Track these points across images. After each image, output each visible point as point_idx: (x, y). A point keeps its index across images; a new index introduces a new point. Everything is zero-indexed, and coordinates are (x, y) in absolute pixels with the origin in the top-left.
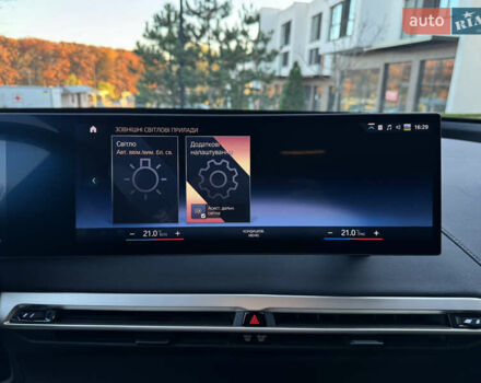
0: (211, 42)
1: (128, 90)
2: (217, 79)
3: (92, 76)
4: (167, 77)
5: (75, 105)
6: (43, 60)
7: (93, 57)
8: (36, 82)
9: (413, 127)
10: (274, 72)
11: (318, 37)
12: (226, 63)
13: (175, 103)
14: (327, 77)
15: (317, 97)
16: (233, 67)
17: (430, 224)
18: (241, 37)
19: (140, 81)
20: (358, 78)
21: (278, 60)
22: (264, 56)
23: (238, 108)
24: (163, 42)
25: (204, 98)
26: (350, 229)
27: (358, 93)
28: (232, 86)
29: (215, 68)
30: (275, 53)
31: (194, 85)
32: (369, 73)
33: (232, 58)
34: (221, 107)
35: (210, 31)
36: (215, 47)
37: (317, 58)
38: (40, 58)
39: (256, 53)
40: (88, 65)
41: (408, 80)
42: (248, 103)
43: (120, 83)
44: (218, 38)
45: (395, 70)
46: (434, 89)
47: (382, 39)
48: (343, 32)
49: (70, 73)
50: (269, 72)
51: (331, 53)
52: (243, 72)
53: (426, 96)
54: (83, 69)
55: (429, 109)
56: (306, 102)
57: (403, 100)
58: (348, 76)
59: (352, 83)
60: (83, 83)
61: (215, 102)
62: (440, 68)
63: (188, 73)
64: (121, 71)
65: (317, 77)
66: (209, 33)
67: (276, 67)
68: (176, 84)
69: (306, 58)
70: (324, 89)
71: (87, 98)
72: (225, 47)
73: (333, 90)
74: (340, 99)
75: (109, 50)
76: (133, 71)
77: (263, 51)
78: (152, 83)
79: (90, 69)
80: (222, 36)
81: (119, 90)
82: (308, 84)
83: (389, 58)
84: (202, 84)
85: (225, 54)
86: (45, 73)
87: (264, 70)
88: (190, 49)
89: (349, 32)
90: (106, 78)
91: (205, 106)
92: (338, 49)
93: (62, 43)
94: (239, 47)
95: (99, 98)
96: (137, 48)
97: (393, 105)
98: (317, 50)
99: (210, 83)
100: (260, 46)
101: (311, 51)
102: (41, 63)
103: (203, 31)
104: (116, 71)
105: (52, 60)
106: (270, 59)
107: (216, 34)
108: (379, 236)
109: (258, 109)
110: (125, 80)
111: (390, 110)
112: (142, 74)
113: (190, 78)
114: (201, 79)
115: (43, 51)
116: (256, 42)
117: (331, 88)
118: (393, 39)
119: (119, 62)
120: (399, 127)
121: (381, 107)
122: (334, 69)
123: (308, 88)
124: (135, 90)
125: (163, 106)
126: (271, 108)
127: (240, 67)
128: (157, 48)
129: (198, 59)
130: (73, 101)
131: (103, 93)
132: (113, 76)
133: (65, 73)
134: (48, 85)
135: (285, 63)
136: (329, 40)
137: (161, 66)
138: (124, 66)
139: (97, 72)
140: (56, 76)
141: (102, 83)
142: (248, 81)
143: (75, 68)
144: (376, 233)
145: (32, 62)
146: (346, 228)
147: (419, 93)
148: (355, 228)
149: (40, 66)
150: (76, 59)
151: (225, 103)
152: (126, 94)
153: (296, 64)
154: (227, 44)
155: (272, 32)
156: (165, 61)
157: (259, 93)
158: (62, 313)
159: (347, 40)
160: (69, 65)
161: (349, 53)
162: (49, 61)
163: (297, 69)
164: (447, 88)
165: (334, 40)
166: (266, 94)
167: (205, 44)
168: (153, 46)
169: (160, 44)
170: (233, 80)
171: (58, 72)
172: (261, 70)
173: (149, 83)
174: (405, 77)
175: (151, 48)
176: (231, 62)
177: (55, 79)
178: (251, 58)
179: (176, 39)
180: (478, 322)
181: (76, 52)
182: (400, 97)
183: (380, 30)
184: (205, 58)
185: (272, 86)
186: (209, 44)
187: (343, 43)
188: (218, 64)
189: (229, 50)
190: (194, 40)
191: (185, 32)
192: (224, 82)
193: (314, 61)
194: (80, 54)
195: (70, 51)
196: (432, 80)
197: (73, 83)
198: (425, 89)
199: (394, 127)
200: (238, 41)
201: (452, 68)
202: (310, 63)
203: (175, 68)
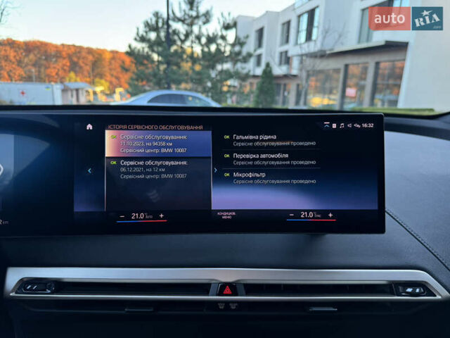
0: (194, 45)
1: (121, 86)
2: (198, 77)
3: (89, 74)
4: (155, 75)
5: (74, 102)
6: (46, 59)
7: (90, 57)
8: (40, 79)
10: (249, 71)
11: (287, 41)
12: (207, 63)
14: (295, 76)
15: (286, 94)
16: (213, 67)
17: (375, 207)
18: (220, 41)
19: (132, 79)
20: (321, 76)
21: (252, 61)
22: (240, 57)
24: (152, 45)
26: (308, 211)
27: (323, 91)
28: (212, 84)
29: (198, 68)
30: (250, 55)
31: (178, 82)
32: (331, 72)
33: (212, 59)
35: (193, 36)
36: (198, 50)
37: (286, 59)
38: (44, 57)
39: (233, 55)
40: (87, 65)
41: (365, 79)
42: (227, 98)
43: (114, 80)
44: (200, 42)
45: (354, 70)
46: (388, 87)
47: (342, 44)
48: (309, 37)
49: (69, 71)
50: (245, 71)
51: (298, 55)
52: (221, 72)
53: (381, 92)
54: (81, 67)
55: (383, 105)
56: (277, 98)
57: (361, 96)
58: (313, 75)
59: (317, 81)
60: (81, 81)
62: (393, 68)
63: (174, 73)
64: (115, 69)
65: (286, 76)
66: (192, 37)
67: (250, 67)
68: (164, 81)
69: (277, 59)
70: (292, 87)
71: (85, 94)
72: (206, 49)
73: (300, 87)
74: (306, 94)
75: (104, 51)
76: (126, 70)
77: (239, 53)
78: (142, 80)
79: (88, 68)
80: (204, 40)
81: (113, 86)
82: (279, 81)
83: (349, 60)
84: (187, 82)
85: (206, 56)
86: (49, 71)
87: (240, 70)
88: (176, 51)
89: (314, 37)
90: (101, 76)
92: (304, 52)
93: (63, 45)
94: (218, 50)
95: (95, 93)
96: (128, 49)
97: (353, 100)
98: (286, 52)
99: (192, 81)
100: (237, 49)
101: (281, 53)
102: (44, 62)
103: (187, 35)
104: (111, 69)
105: (54, 60)
106: (245, 60)
107: (198, 38)
108: (332, 218)
109: (235, 105)
110: (117, 78)
111: (349, 107)
112: (134, 73)
113: (175, 77)
114: (186, 78)
115: (46, 51)
116: (233, 45)
117: (298, 85)
118: (352, 44)
119: (113, 62)
121: (342, 103)
122: (301, 70)
123: (279, 85)
124: (127, 86)
126: (245, 104)
127: (219, 67)
128: (146, 50)
129: (183, 60)
130: (72, 96)
131: (99, 89)
132: (108, 75)
133: (65, 70)
134: (50, 82)
135: (258, 63)
136: (296, 43)
137: (150, 66)
138: (117, 65)
139: (93, 70)
140: (57, 74)
141: (97, 80)
142: (226, 80)
143: (74, 67)
144: (330, 215)
145: (36, 61)
146: (304, 211)
147: (375, 91)
148: (312, 211)
149: (43, 65)
150: (75, 59)
152: (119, 90)
153: (268, 65)
154: (208, 47)
155: (247, 37)
156: (153, 62)
157: (236, 90)
158: (60, 285)
159: (312, 44)
160: (68, 64)
161: (313, 56)
162: (51, 61)
163: (269, 69)
164: (399, 86)
165: (301, 44)
166: (242, 91)
167: (188, 47)
168: (143, 48)
169: (149, 47)
170: (213, 78)
171: (59, 70)
172: (237, 70)
173: (140, 81)
174: (363, 76)
175: (141, 50)
176: (211, 63)
177: (56, 77)
178: (229, 59)
179: (163, 42)
180: (418, 290)
181: (75, 53)
182: (359, 93)
183: (340, 36)
184: (189, 59)
185: (247, 83)
186: (192, 47)
187: (308, 46)
188: (200, 64)
189: (209, 52)
190: (179, 43)
191: (171, 37)
192: (206, 80)
193: (283, 62)
194: (78, 55)
195: (70, 52)
196: (386, 78)
197: (73, 80)
198: (380, 86)
199: (346, 125)
200: (218, 45)
201: (402, 69)
202: (280, 64)
203: (162, 67)
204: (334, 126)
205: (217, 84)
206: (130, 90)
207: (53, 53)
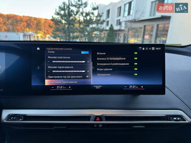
0: (80, 16)
1: (49, 34)
2: (82, 30)
3: (35, 28)
4: (63, 29)
5: (28, 40)
6: (16, 22)
7: (35, 21)
8: (13, 31)
9: (155, 49)
10: (104, 28)
11: (120, 15)
12: (86, 24)
13: (66, 39)
14: (123, 30)
15: (119, 38)
16: (88, 26)
17: (161, 83)
18: (91, 15)
19: (54, 31)
20: (134, 31)
21: (105, 23)
22: (100, 22)
23: (90, 41)
24: (62, 16)
25: (77, 37)
26: (133, 85)
27: (134, 36)
28: (88, 33)
29: (82, 26)
30: (104, 21)
31: (73, 32)
32: (138, 29)
33: (88, 22)
34: (84, 41)
36: (82, 19)
37: (119, 23)
38: (15, 21)
39: (97, 21)
40: (34, 25)
41: (152, 32)
42: (94, 39)
43: (46, 31)
44: (83, 15)
45: (148, 28)
46: (162, 35)
47: (143, 16)
48: (129, 14)
49: (26, 27)
50: (102, 28)
51: (124, 21)
52: (92, 28)
53: (159, 37)
54: (31, 26)
55: (160, 42)
56: (115, 39)
57: (151, 39)
58: (131, 30)
59: (132, 32)
60: (31, 31)
61: (81, 39)
62: (164, 27)
63: (72, 28)
64: (46, 27)
65: (119, 30)
66: (79, 13)
67: (104, 26)
68: (67, 32)
69: (115, 23)
70: (122, 35)
71: (33, 37)
72: (85, 18)
73: (125, 35)
74: (128, 38)
75: (41, 19)
76: (51, 27)
77: (99, 20)
78: (58, 31)
81: (45, 34)
82: (116, 32)
83: (146, 23)
84: (77, 32)
85: (85, 21)
86: (17, 27)
87: (100, 27)
88: (72, 19)
89: (131, 13)
90: (40, 30)
91: (78, 40)
92: (127, 20)
93: (23, 16)
94: (90, 19)
95: (38, 37)
96: (52, 18)
97: (147, 41)
98: (119, 20)
99: (80, 32)
100: (98, 18)
101: (117, 20)
103: (77, 12)
104: (44, 27)
105: (20, 22)
106: (102, 23)
107: (82, 13)
108: (143, 88)
109: (97, 42)
111: (146, 42)
112: (54, 28)
113: (72, 30)
114: (77, 30)
115: (16, 19)
116: (97, 17)
117: (124, 34)
118: (147, 17)
119: (45, 24)
120: (150, 49)
121: (143, 41)
122: (126, 27)
123: (116, 34)
124: (51, 34)
125: (62, 40)
126: (102, 41)
127: (91, 26)
128: (60, 18)
130: (28, 38)
131: (39, 35)
132: (43, 29)
133: (24, 27)
134: (18, 32)
135: (108, 25)
136: (124, 16)
137: (61, 25)
138: (47, 25)
139: (37, 27)
140: (21, 28)
141: (38, 31)
142: (94, 31)
143: (29, 26)
144: (142, 87)
145: (12, 23)
146: (131, 85)
147: (157, 36)
149: (15, 25)
150: (29, 22)
151: (85, 39)
152: (48, 36)
153: (112, 25)
154: (86, 17)
155: (103, 13)
156: (62, 23)
157: (98, 36)
159: (130, 16)
160: (26, 24)
161: (131, 21)
162: (18, 23)
163: (112, 27)
164: (167, 35)
165: (126, 17)
166: (100, 36)
167: (78, 17)
168: (58, 18)
169: (61, 17)
170: (88, 31)
171: (22, 27)
172: (99, 27)
173: (57, 32)
174: (152, 30)
175: (57, 18)
176: (87, 24)
177: (21, 30)
178: (95, 23)
179: (67, 15)
180: (178, 119)
181: (29, 20)
182: (150, 38)
183: (143, 13)
184: (78, 22)
185: (103, 33)
186: (79, 17)
187: (129, 17)
188: (83, 24)
189: (87, 20)
190: (74, 15)
191: (70, 13)
192: (85, 31)
193: (118, 24)
194: (30, 20)
195: (26, 19)
196: (161, 31)
197: (28, 31)
198: (158, 35)
199: (148, 49)
200: (90, 16)
201: (168, 27)
202: (117, 25)
203: (66, 26)
204: (143, 49)
205: (90, 33)
206: (53, 35)
207: (19, 20)
